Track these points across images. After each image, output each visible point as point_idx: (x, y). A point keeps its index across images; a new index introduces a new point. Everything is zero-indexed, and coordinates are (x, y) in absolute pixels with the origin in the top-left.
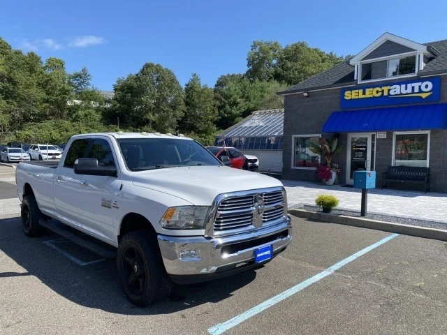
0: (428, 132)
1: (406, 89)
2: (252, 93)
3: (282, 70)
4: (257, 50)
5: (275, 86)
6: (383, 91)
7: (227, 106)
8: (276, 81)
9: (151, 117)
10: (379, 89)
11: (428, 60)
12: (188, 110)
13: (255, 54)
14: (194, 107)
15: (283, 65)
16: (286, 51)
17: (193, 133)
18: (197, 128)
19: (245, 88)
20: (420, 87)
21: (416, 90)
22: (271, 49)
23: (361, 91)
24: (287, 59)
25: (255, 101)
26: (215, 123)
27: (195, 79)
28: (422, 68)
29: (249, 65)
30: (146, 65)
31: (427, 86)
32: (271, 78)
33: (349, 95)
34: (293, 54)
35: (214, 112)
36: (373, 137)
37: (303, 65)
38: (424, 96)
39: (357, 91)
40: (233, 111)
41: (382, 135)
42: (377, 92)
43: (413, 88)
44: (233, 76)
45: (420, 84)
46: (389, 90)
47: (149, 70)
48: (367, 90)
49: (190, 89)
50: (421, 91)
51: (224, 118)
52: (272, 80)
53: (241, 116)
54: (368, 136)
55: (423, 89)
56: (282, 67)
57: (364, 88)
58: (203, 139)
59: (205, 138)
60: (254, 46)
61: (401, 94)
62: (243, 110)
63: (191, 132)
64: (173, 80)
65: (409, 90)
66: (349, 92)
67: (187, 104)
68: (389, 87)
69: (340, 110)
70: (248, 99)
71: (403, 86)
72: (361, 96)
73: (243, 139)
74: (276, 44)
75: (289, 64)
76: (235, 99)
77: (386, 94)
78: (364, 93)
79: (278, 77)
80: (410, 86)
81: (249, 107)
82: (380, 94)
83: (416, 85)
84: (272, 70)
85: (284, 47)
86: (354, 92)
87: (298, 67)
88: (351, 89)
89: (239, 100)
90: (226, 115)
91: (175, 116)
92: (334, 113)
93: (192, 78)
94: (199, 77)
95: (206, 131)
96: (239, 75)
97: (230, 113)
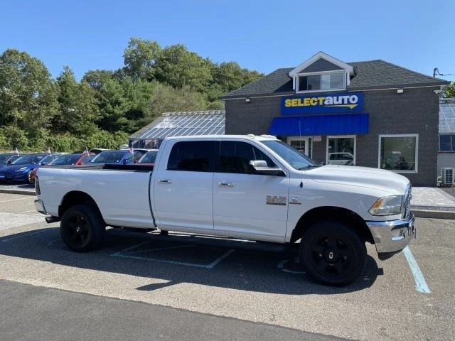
0: (354, 136)
1: (338, 100)
2: (134, 92)
3: (162, 71)
4: (135, 48)
5: (157, 86)
6: (318, 101)
7: (109, 105)
8: (158, 82)
9: (17, 114)
10: (316, 99)
11: (352, 77)
12: (62, 107)
13: (134, 51)
14: (69, 104)
15: (163, 66)
16: (166, 52)
17: (68, 133)
18: (73, 128)
19: (127, 86)
20: (348, 99)
21: (346, 102)
22: (150, 48)
23: (299, 100)
24: (167, 60)
25: (138, 102)
26: (96, 123)
27: (67, 73)
28: (348, 84)
29: (126, 63)
30: (7, 51)
31: (354, 99)
32: (153, 78)
33: (288, 103)
34: (173, 56)
35: (94, 111)
36: (310, 139)
37: (184, 68)
38: (352, 107)
39: (296, 100)
40: (115, 110)
41: (318, 139)
42: (314, 102)
43: (343, 100)
44: (103, 72)
45: (348, 97)
46: (324, 101)
47: (13, 57)
48: (305, 100)
49: (63, 83)
50: (349, 103)
51: (105, 118)
52: (154, 80)
53: (124, 116)
54: (306, 139)
55: (351, 101)
56: (162, 68)
57: (302, 97)
58: (83, 140)
59: (86, 139)
60: (132, 43)
61: (334, 104)
62: (127, 110)
63: (65, 132)
64: (45, 73)
65: (340, 102)
66: (289, 100)
67: (60, 100)
68: (323, 98)
69: (281, 116)
70: (131, 98)
71: (335, 98)
72: (300, 105)
73: (155, 141)
74: (155, 44)
75: (170, 66)
76: (117, 98)
77: (321, 103)
78: (302, 102)
79: (159, 77)
80: (340, 98)
81: (132, 107)
82: (316, 103)
83: (346, 98)
84: (153, 71)
85: (163, 48)
86: (293, 100)
87: (180, 70)
88: (291, 98)
89: (121, 99)
90: (107, 114)
91: (48, 113)
92: (275, 118)
93: (64, 71)
94: (72, 71)
95: (85, 132)
96: (111, 72)
97: (113, 113)
